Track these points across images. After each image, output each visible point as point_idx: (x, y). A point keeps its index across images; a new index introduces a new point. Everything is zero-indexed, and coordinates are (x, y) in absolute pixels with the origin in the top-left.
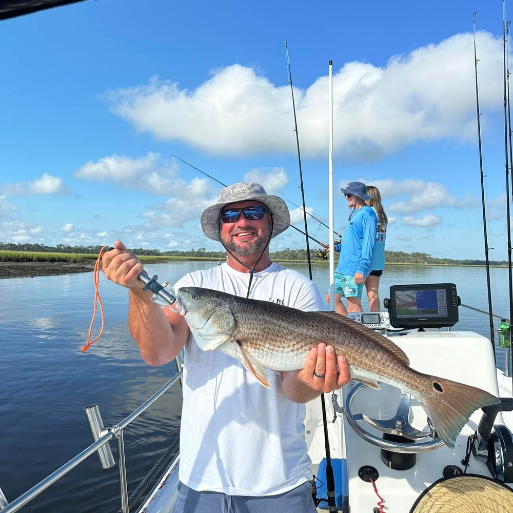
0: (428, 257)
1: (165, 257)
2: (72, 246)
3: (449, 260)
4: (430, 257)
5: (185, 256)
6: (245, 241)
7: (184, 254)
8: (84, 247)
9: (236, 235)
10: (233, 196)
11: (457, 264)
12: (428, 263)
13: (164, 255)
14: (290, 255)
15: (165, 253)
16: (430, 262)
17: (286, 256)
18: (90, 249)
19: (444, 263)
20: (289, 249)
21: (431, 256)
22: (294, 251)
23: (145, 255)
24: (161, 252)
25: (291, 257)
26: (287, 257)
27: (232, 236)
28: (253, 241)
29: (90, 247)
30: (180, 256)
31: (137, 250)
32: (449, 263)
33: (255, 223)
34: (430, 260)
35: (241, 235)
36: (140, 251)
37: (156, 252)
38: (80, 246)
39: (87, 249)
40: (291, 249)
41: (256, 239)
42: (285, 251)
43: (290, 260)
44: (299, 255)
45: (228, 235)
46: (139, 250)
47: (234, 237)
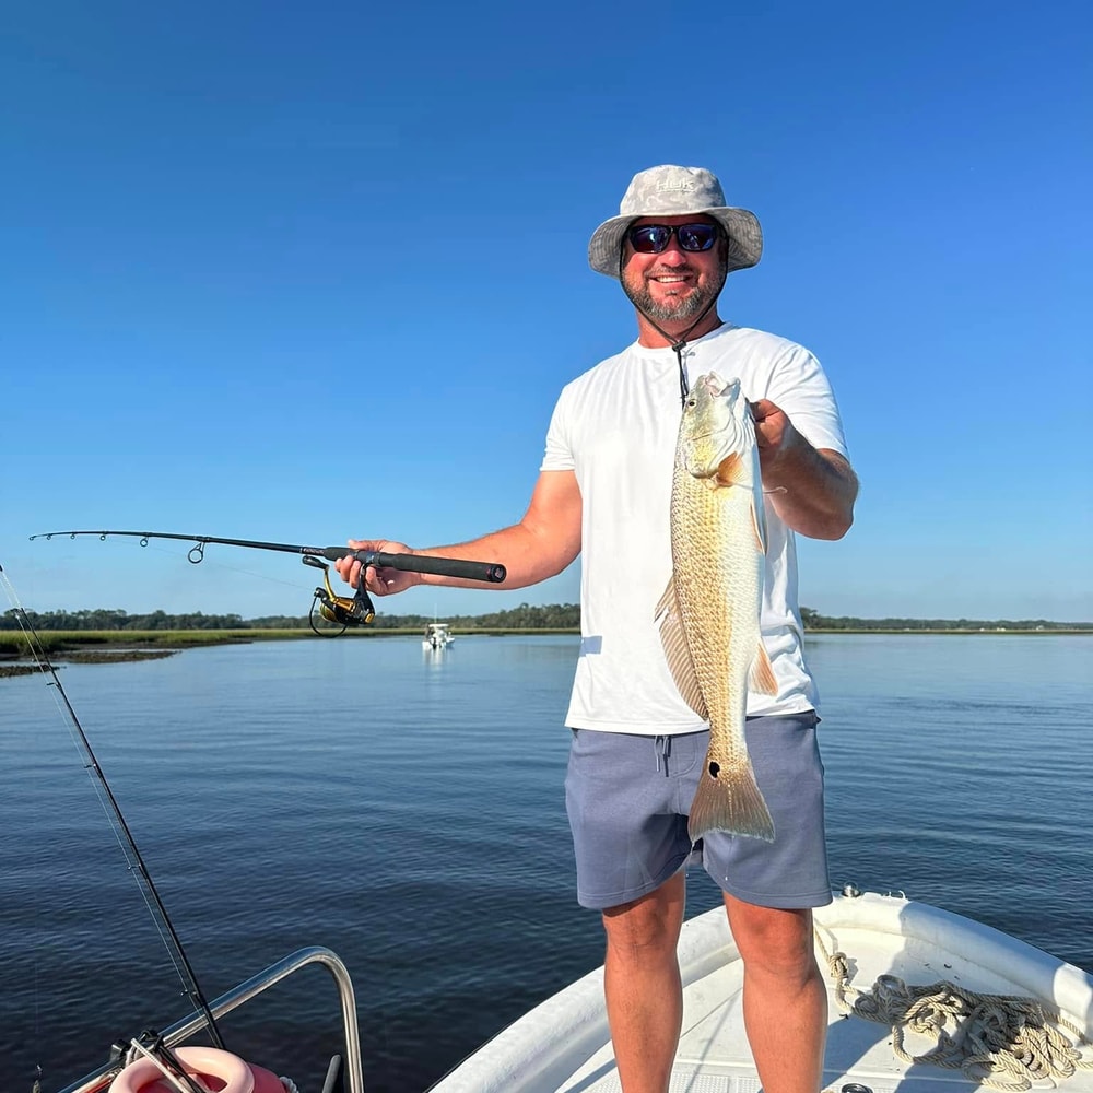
0: (811, 615)
1: (253, 631)
2: (40, 613)
3: (854, 619)
4: (815, 616)
5: (298, 627)
6: (672, 294)
7: (296, 623)
8: (69, 613)
9: (655, 279)
10: (660, 198)
11: (870, 628)
12: (812, 628)
13: (249, 627)
14: (528, 617)
15: (254, 621)
16: (817, 624)
17: (521, 620)
18: (82, 617)
19: (844, 627)
20: (527, 605)
21: (818, 614)
22: (539, 609)
23: (207, 628)
24: (243, 620)
25: (533, 622)
26: (523, 623)
27: (648, 279)
28: (688, 294)
29: (80, 613)
30: (288, 627)
31: (190, 617)
32: (853, 627)
33: (696, 259)
34: (816, 620)
35: (665, 280)
36: (197, 619)
37: (233, 621)
38: (59, 611)
39: (75, 619)
40: (530, 606)
41: (693, 290)
42: (520, 608)
43: (529, 630)
44: (549, 618)
45: (640, 275)
46: (194, 616)
47: (651, 282)
